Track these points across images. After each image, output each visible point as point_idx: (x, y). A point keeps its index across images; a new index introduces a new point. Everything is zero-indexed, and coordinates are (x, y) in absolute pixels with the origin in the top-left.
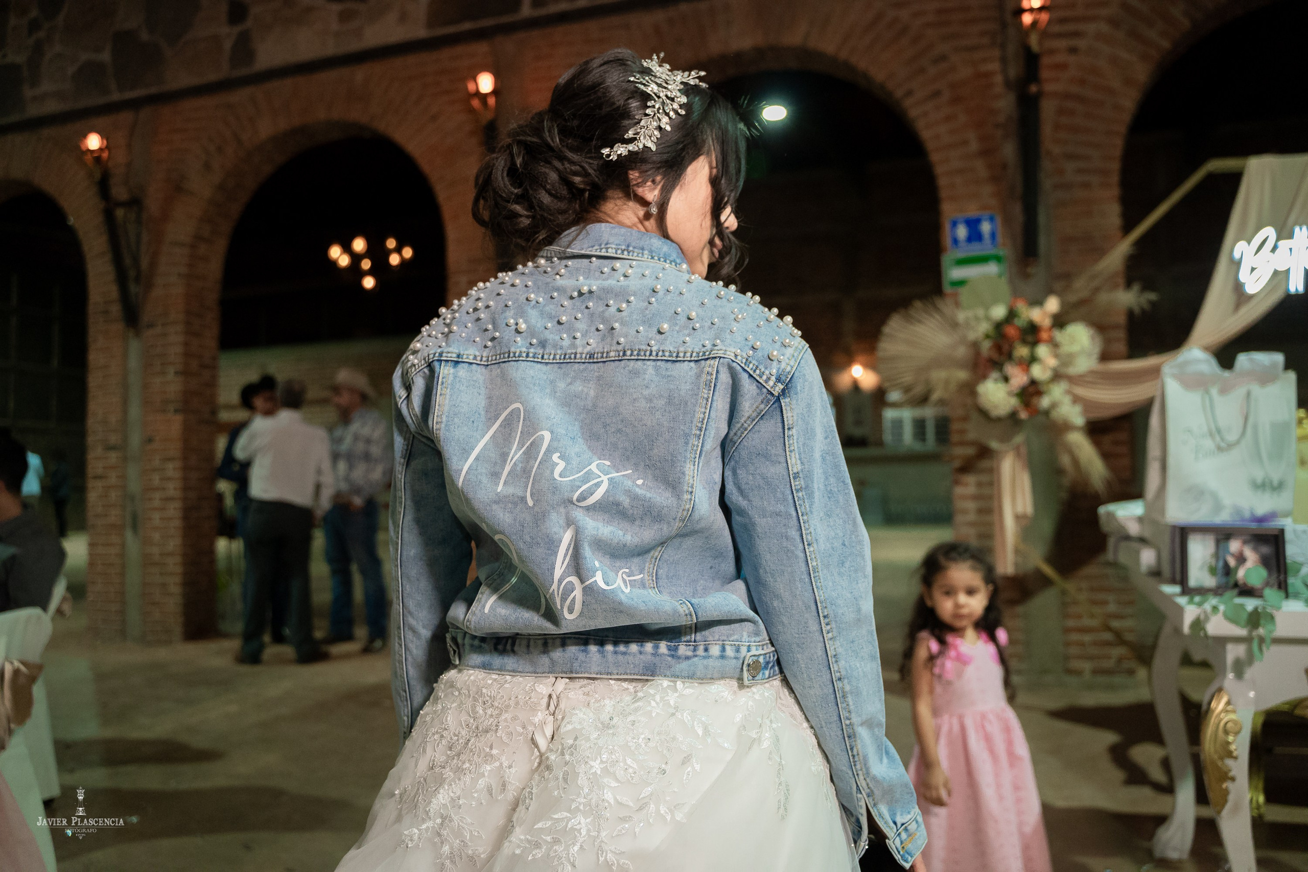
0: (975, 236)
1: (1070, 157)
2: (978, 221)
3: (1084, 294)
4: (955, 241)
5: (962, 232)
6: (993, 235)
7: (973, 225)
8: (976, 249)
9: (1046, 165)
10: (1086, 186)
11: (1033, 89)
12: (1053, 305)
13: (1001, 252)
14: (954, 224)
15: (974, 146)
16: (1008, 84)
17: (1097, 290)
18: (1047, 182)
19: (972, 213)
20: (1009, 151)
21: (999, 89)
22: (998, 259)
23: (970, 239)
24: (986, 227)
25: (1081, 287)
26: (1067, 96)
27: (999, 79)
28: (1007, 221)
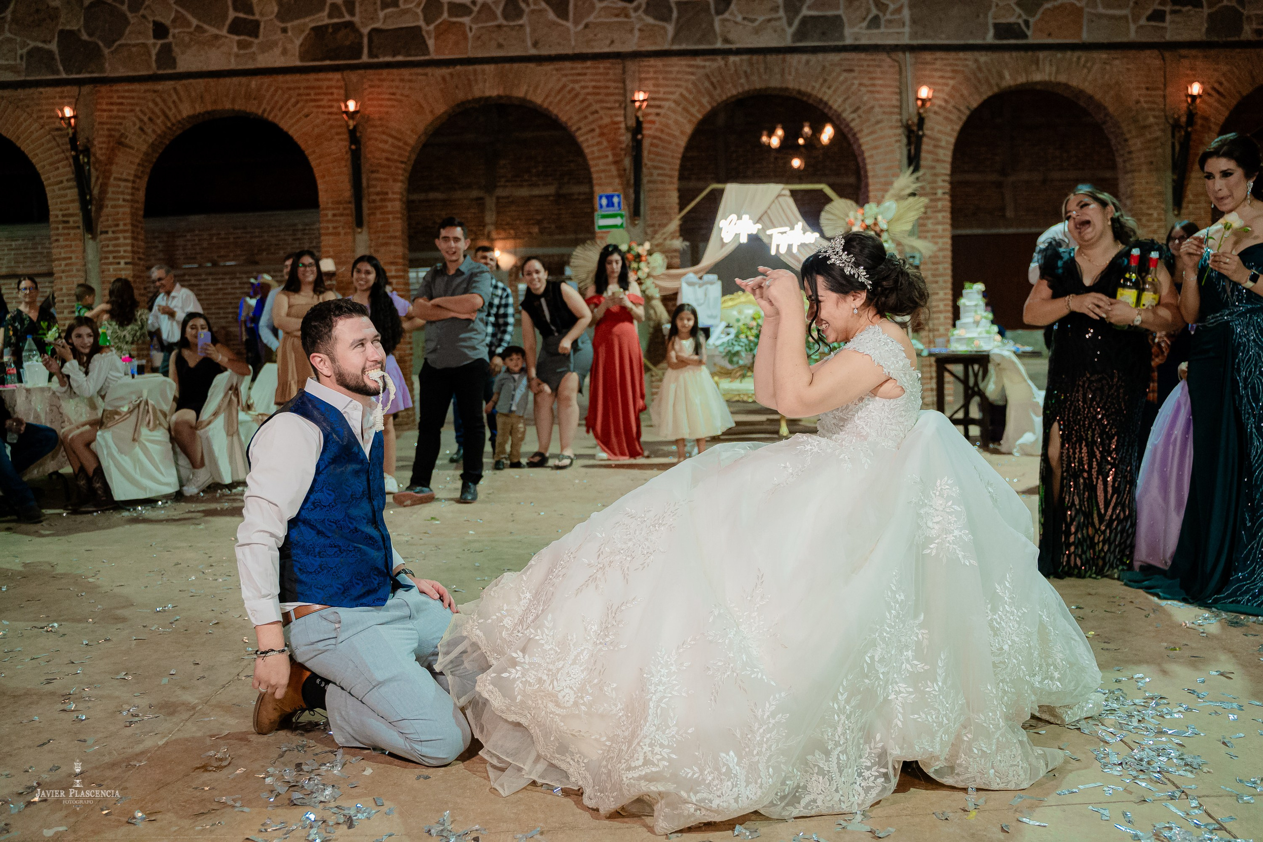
0: (610, 204)
1: (656, 168)
2: (612, 196)
3: (660, 241)
4: (601, 206)
5: (604, 201)
6: (619, 203)
7: (609, 198)
8: (611, 211)
9: (645, 170)
10: (663, 182)
11: (639, 137)
12: (647, 245)
13: (623, 213)
14: (601, 197)
15: (611, 158)
16: (627, 128)
17: (665, 239)
18: (645, 180)
19: (610, 193)
20: (627, 162)
21: (623, 131)
22: (622, 216)
23: (608, 206)
24: (615, 200)
25: (659, 238)
26: (655, 137)
27: (623, 126)
28: (626, 197)
